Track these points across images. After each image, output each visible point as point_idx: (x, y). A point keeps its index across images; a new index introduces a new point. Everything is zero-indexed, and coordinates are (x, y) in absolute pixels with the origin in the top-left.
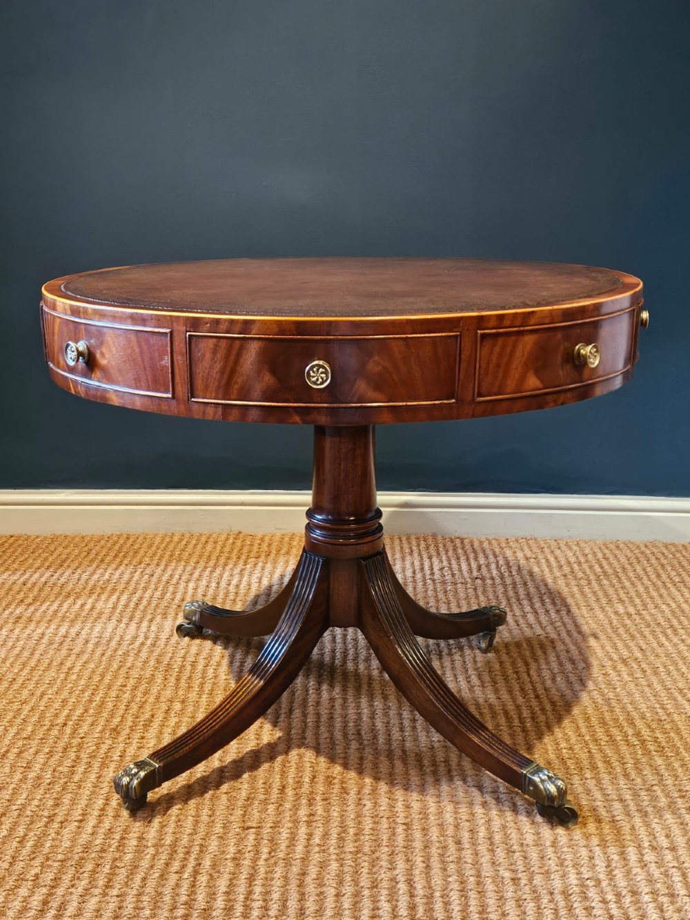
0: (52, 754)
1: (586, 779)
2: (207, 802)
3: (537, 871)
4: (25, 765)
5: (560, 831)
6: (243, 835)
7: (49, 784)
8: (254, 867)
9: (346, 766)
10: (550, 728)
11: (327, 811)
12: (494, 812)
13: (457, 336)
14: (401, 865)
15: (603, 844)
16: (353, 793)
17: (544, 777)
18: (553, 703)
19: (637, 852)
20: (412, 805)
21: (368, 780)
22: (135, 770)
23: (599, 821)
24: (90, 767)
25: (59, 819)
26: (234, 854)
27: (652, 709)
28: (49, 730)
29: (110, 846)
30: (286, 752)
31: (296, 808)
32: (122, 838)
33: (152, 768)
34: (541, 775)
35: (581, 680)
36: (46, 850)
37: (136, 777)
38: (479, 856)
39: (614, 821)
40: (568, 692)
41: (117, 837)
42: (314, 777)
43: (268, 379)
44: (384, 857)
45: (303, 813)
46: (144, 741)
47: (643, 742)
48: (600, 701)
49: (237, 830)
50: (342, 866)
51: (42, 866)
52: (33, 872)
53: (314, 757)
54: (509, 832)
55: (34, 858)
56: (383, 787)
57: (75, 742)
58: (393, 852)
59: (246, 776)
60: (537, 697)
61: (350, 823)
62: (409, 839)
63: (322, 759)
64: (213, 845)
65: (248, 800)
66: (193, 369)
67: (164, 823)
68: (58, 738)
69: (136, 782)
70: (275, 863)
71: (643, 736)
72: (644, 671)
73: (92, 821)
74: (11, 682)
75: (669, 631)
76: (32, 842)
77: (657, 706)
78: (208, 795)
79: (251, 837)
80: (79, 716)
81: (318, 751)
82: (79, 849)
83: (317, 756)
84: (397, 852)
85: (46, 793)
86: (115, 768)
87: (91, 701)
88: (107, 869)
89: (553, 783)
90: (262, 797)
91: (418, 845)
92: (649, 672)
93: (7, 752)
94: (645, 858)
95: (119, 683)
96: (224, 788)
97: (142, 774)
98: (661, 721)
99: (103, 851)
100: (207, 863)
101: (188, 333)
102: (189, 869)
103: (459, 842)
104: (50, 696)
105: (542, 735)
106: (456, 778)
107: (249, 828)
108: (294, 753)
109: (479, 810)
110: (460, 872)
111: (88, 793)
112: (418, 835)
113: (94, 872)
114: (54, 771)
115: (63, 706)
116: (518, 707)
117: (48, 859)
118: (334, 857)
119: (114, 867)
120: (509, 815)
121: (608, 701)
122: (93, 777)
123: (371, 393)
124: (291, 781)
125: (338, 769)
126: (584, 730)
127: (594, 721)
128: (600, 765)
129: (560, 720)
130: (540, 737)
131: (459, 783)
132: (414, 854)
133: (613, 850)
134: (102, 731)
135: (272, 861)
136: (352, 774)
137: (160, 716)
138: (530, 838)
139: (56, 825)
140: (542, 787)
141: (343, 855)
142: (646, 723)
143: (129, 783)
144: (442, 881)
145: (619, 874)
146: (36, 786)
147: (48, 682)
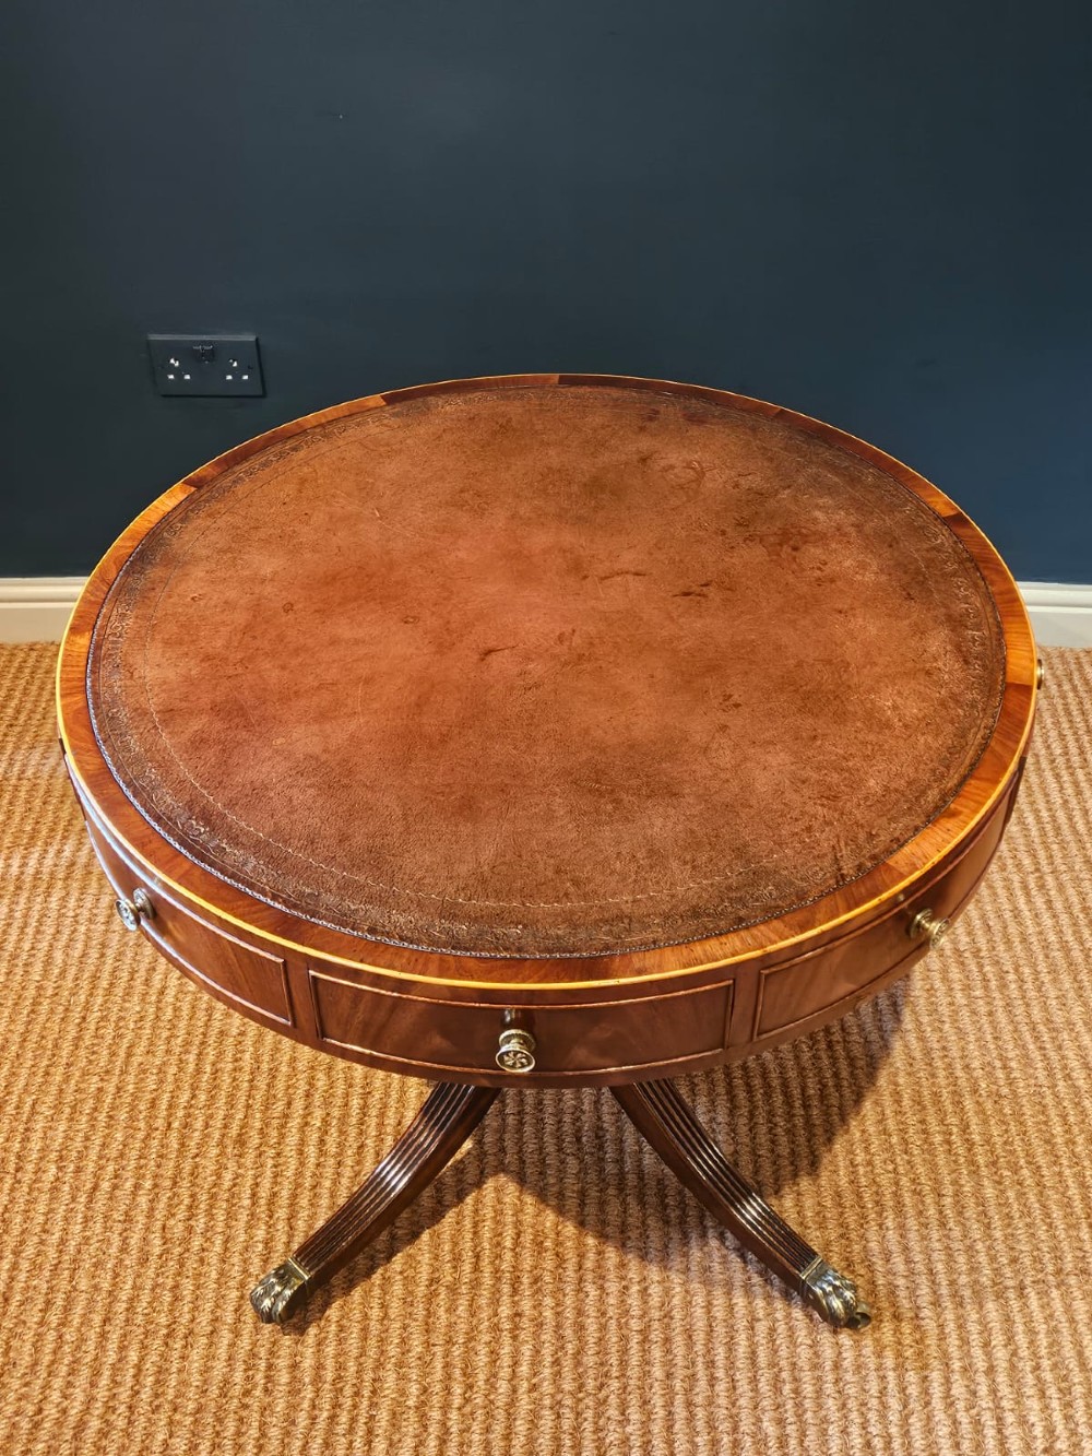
0: (157, 1190)
1: (887, 1229)
2: (377, 1292)
3: (811, 1421)
4: (121, 1218)
5: (845, 1338)
6: (428, 1358)
7: (160, 1257)
8: (444, 1424)
9: (560, 1211)
10: (844, 1120)
11: (537, 1306)
12: (760, 1303)
13: (728, 986)
14: (634, 1415)
15: (900, 1368)
16: (571, 1266)
17: (829, 1289)
18: (851, 1061)
19: (943, 1381)
20: (650, 1291)
21: (591, 1241)
22: (278, 1289)
23: (897, 1317)
24: (213, 1219)
25: (181, 1331)
26: (418, 1397)
27: (988, 1067)
28: (148, 1136)
29: (255, 1386)
30: (479, 1184)
31: (495, 1301)
32: (270, 1367)
33: (301, 1283)
34: (825, 1286)
35: (895, 1004)
36: (171, 1394)
37: (280, 1297)
38: (738, 1392)
39: (917, 1316)
40: (874, 1037)
41: (263, 1365)
42: (518, 1235)
43: (437, 1041)
44: (613, 1400)
45: (505, 1311)
46: (281, 1160)
47: (970, 1145)
48: (918, 1055)
49: (419, 1349)
50: (559, 1417)
51: (171, 1423)
52: (161, 1437)
53: (517, 1194)
54: (778, 1342)
55: (158, 1407)
56: (612, 1255)
57: (187, 1167)
58: (625, 1388)
59: (425, 1236)
60: (830, 1045)
61: (568, 1333)
62: (646, 1362)
63: (529, 1199)
64: (390, 1380)
65: (431, 1285)
66: (323, 1011)
67: (323, 1335)
68: (161, 1156)
69: (281, 1306)
70: (472, 1413)
71: (971, 1134)
72: (985, 980)
73: (226, 1337)
74: (79, 1024)
75: (1032, 881)
76: (151, 1379)
77: (998, 1064)
78: (377, 1278)
79: (438, 1364)
80: (185, 1107)
81: (521, 1180)
82: (214, 1392)
83: (521, 1191)
84: (629, 1389)
85: (158, 1275)
86: (247, 1222)
87: (198, 1071)
88: (254, 1432)
89: (840, 1296)
90: (449, 1278)
91: (658, 1372)
92: (993, 984)
93: (95, 1188)
94: (952, 1392)
95: (234, 1031)
96: (398, 1259)
97: (288, 1293)
98: (1000, 1096)
99: (247, 1393)
100: (383, 1416)
101: (312, 973)
102: (361, 1430)
103: (711, 1364)
104: (140, 1059)
105: (834, 1134)
106: (711, 1233)
107: (434, 1345)
108: (490, 1184)
109: (739, 1301)
110: (711, 1425)
111: (214, 1275)
112: (657, 1353)
113: (239, 1434)
114: (164, 1227)
115: (162, 1081)
116: (802, 1070)
117: (175, 1410)
118: (547, 1402)
119: (263, 1425)
120: (779, 1304)
121: (927, 1052)
122: (219, 1240)
123: (596, 1061)
124: (486, 1245)
125: (550, 1217)
126: (891, 1124)
127: (906, 1102)
128: (908, 1199)
129: (859, 1099)
130: (830, 1141)
131: (714, 1243)
132: (653, 1390)
133: (912, 1377)
134: (221, 1143)
135: (468, 1409)
136: (570, 1229)
137: (299, 1105)
138: (804, 1353)
139: (178, 1345)
140: (824, 1303)
141: (561, 1395)
142: (978, 1102)
143: (270, 1309)
144: (688, 1445)
145: (916, 1423)
146: (144, 1261)
147: (132, 1026)
